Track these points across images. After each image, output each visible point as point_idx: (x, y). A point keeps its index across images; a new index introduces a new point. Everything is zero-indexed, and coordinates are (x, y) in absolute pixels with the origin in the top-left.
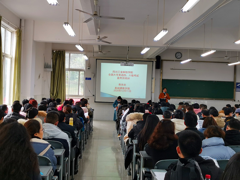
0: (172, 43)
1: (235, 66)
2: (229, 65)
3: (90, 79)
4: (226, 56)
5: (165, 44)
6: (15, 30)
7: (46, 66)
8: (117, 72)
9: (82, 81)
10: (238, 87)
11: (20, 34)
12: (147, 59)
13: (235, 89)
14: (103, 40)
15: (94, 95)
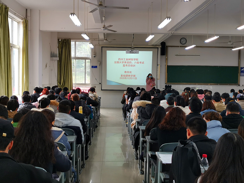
0: (176, 30)
1: (240, 51)
2: (233, 50)
3: (96, 67)
4: (230, 41)
5: (169, 31)
6: (21, 21)
7: (52, 55)
8: (122, 59)
9: (88, 70)
10: (242, 72)
11: (27, 25)
12: (152, 45)
13: (239, 74)
14: (108, 28)
15: (100, 83)
